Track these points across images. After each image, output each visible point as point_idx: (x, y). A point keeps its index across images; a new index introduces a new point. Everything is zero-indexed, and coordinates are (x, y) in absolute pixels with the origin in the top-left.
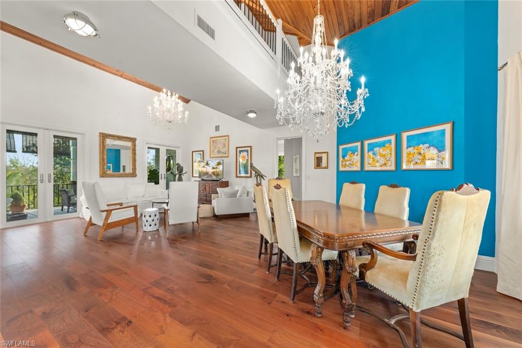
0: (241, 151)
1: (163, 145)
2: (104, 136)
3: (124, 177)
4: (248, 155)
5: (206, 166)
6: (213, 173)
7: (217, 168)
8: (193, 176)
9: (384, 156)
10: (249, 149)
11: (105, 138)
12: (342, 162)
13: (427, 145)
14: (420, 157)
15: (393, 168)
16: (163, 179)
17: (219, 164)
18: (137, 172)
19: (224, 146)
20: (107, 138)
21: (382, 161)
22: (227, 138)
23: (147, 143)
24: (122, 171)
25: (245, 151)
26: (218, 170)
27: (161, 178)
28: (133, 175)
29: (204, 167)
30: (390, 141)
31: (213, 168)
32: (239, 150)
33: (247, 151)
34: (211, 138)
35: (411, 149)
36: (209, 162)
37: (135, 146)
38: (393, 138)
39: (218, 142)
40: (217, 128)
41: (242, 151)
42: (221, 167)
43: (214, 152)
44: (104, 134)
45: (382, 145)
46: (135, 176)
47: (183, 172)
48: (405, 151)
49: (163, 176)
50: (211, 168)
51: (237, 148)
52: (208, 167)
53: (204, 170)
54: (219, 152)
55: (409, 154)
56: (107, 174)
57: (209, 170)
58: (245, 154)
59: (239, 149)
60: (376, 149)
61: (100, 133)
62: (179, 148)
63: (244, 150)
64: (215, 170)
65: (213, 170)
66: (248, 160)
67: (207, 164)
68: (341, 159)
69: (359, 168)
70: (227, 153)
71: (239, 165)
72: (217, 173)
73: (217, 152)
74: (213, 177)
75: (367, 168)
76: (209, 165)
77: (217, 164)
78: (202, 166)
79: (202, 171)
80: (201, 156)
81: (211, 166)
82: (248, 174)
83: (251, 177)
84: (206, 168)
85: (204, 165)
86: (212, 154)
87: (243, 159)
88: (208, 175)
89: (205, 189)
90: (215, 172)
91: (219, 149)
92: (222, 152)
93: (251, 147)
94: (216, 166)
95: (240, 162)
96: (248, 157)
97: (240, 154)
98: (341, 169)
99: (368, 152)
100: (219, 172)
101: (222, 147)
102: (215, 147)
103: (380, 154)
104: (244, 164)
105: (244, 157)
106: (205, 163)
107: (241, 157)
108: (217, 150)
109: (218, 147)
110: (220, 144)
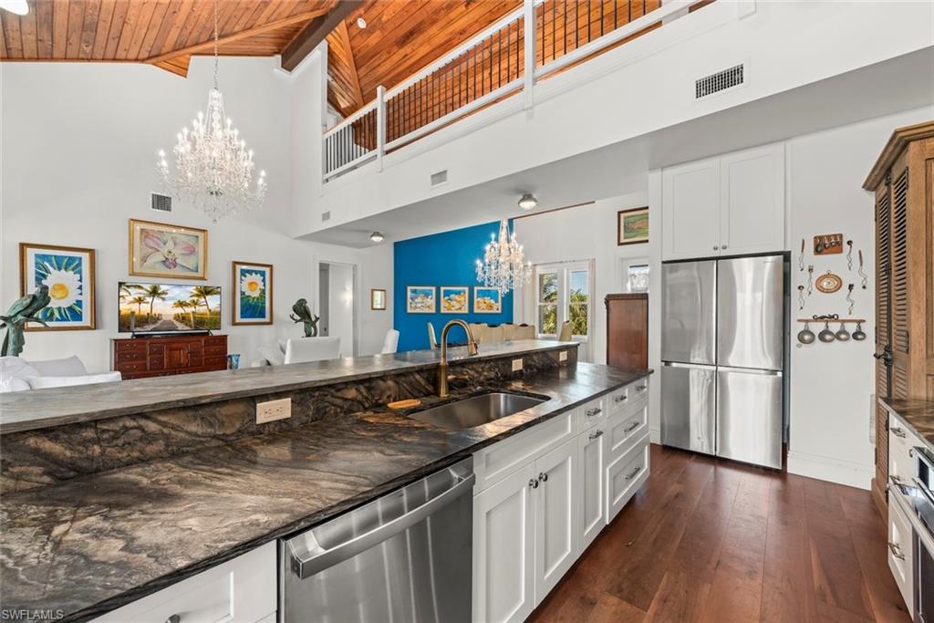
0: (243, 273)
4: (264, 280)
5: (149, 299)
6: (183, 319)
7: (195, 303)
9: (459, 302)
10: (267, 270)
12: (411, 303)
13: (489, 298)
14: (485, 305)
15: (467, 311)
19: (191, 251)
21: (457, 306)
22: (199, 234)
25: (256, 272)
26: (201, 309)
29: (140, 301)
30: (464, 291)
31: (181, 304)
32: (241, 268)
33: (263, 274)
34: (135, 221)
35: (479, 299)
36: (163, 288)
38: (466, 289)
39: (166, 237)
40: (161, 202)
41: (250, 272)
45: (458, 293)
48: (476, 300)
50: (171, 303)
51: (235, 263)
52: (157, 301)
53: (144, 309)
54: (171, 263)
55: (478, 302)
57: (164, 309)
58: (256, 278)
60: (452, 296)
63: (253, 271)
64: (189, 310)
65: (180, 311)
66: (263, 291)
67: (155, 292)
68: (409, 300)
69: (434, 311)
70: (201, 269)
71: (241, 299)
72: (194, 317)
73: (164, 262)
74: (182, 328)
75: (443, 310)
76: (164, 296)
77: (196, 292)
78: (130, 299)
79: (133, 313)
80: (80, 264)
81: (171, 299)
82: (264, 317)
83: (271, 323)
84: (148, 303)
85: (142, 296)
86: (142, 265)
87: (250, 287)
88: (160, 322)
89: (170, 357)
90: (189, 314)
91: (170, 257)
92: (183, 266)
93: (271, 266)
94: (196, 299)
95: (243, 293)
96: (264, 285)
97: (243, 278)
98: (409, 311)
99: (444, 296)
100: (202, 314)
101: (183, 254)
102: (151, 248)
103: (456, 300)
104: (254, 298)
105: (253, 284)
106: (143, 291)
107: (247, 283)
108: (165, 259)
109: (166, 252)
110: (175, 245)
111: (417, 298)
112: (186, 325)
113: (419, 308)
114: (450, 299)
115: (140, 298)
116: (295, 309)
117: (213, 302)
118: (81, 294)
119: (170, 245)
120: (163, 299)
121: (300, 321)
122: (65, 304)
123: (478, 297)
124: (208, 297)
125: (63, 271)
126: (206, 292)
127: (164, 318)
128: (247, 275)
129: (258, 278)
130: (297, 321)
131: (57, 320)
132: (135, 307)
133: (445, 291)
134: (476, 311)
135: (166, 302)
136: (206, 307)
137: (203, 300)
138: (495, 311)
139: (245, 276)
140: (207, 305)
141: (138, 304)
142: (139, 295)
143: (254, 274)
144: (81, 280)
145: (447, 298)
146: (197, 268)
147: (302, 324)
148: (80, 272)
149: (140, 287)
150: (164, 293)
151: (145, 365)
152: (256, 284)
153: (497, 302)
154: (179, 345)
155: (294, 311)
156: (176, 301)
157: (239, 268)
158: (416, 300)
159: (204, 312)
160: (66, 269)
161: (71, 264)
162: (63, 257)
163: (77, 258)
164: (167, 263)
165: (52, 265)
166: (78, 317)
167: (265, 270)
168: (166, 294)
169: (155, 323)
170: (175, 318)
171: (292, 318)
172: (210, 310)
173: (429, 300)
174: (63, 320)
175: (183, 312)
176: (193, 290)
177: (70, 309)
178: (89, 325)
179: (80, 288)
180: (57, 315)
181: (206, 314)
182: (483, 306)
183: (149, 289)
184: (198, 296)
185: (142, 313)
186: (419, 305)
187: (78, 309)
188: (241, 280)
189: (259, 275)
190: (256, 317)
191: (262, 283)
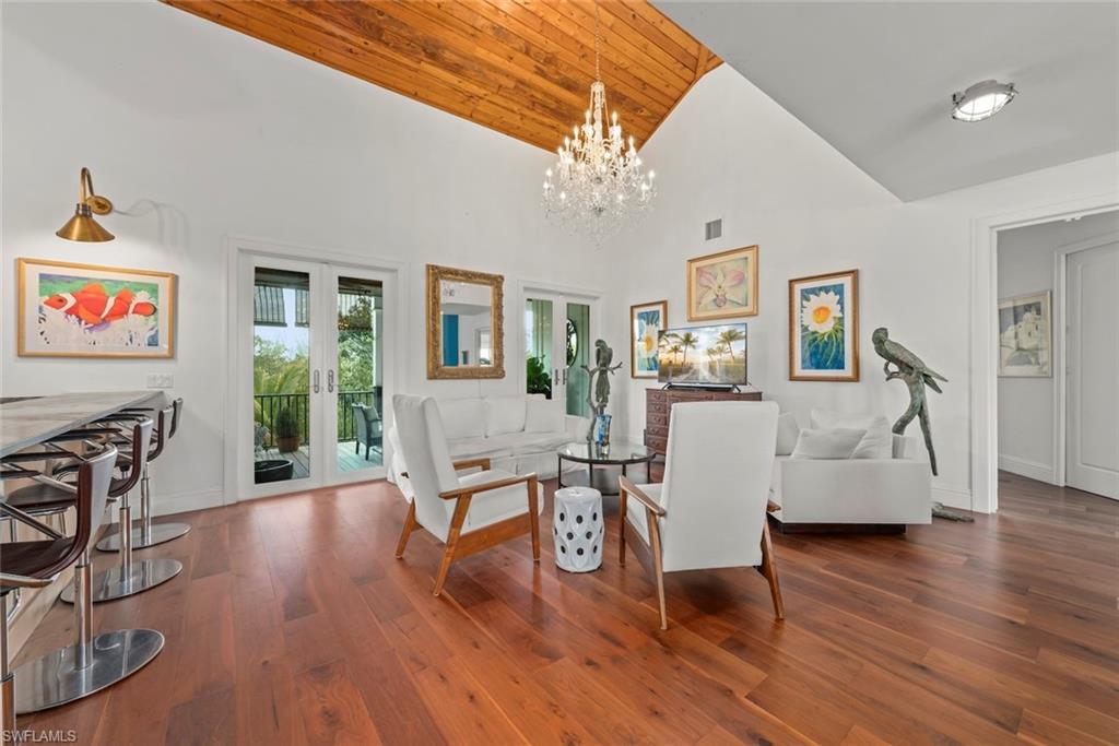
0: (805, 295)
1: (561, 294)
2: (436, 274)
3: (479, 378)
4: (841, 302)
5: (683, 348)
6: (710, 368)
7: (721, 350)
8: (633, 376)
10: (847, 280)
11: (437, 279)
16: (560, 382)
17: (730, 337)
18: (505, 366)
19: (741, 279)
20: (442, 278)
22: (750, 254)
23: (526, 289)
24: (461, 364)
25: (827, 290)
26: (725, 357)
27: (557, 380)
28: (497, 372)
29: (676, 350)
31: (710, 352)
32: (800, 289)
33: (839, 290)
34: (691, 261)
36: (694, 335)
37: (499, 295)
39: (718, 269)
40: (713, 229)
41: (816, 291)
42: (737, 348)
43: (704, 302)
44: (437, 267)
46: (502, 375)
47: (612, 365)
49: (561, 377)
50: (701, 350)
51: (793, 282)
52: (689, 349)
53: (678, 358)
54: (719, 301)
56: (443, 372)
57: (696, 357)
58: (830, 299)
59: (798, 287)
61: (428, 266)
62: (596, 298)
63: (821, 289)
64: (717, 358)
65: (708, 359)
66: (841, 320)
67: (688, 341)
70: (750, 300)
71: (803, 337)
72: (721, 367)
73: (715, 300)
74: (711, 380)
76: (695, 344)
77: (721, 338)
78: (668, 348)
79: (671, 362)
80: (658, 317)
81: (701, 346)
82: (842, 367)
83: (856, 378)
84: (682, 352)
85: (677, 344)
86: (697, 309)
87: (818, 317)
88: (692, 372)
90: (716, 362)
91: (720, 293)
92: (733, 302)
93: (855, 273)
94: (721, 345)
95: (805, 329)
96: (842, 310)
97: (804, 302)
100: (727, 363)
101: (732, 286)
102: (705, 287)
104: (824, 335)
105: (822, 311)
106: (678, 340)
107: (811, 312)
108: (714, 297)
109: (715, 288)
110: (724, 276)
112: (714, 375)
115: (676, 347)
119: (720, 277)
120: (694, 347)
122: (651, 355)
124: (732, 343)
125: (650, 325)
127: (695, 368)
128: (812, 296)
129: (832, 297)
131: (648, 369)
132: (672, 356)
135: (697, 351)
136: (731, 355)
137: (727, 346)
139: (808, 300)
140: (732, 352)
141: (674, 353)
142: (675, 344)
143: (823, 293)
146: (747, 300)
149: (676, 336)
150: (695, 341)
152: (827, 309)
156: (705, 349)
159: (729, 360)
162: (650, 312)
163: (657, 311)
164: (717, 301)
167: (840, 283)
168: (697, 341)
169: (687, 372)
172: (735, 358)
174: (651, 370)
175: (711, 361)
176: (719, 334)
177: (654, 359)
180: (647, 365)
181: (731, 363)
183: (683, 337)
184: (723, 342)
185: (677, 363)
187: (657, 359)
188: (803, 307)
189: (832, 293)
190: (827, 368)
191: (839, 307)
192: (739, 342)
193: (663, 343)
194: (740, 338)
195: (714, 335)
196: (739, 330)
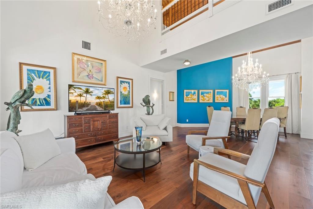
0: (122, 82)
4: (129, 86)
5: (85, 95)
6: (99, 104)
7: (104, 98)
9: (208, 97)
10: (130, 81)
12: (186, 98)
13: (222, 95)
14: (220, 98)
15: (212, 101)
19: (100, 71)
21: (207, 99)
26: (106, 100)
29: (81, 95)
30: (211, 92)
31: (99, 98)
33: (129, 83)
34: (74, 54)
35: (218, 96)
36: (91, 90)
38: (212, 91)
39: (89, 63)
40: (86, 45)
43: (81, 75)
45: (208, 93)
48: (216, 96)
50: (94, 97)
51: (118, 77)
52: (88, 96)
53: (83, 100)
54: (91, 77)
55: (217, 97)
57: (92, 100)
60: (205, 94)
63: (125, 82)
64: (102, 100)
65: (98, 101)
66: (129, 91)
67: (87, 92)
68: (185, 96)
69: (196, 101)
70: (104, 80)
71: (120, 95)
72: (104, 104)
73: (88, 76)
74: (100, 109)
75: (201, 101)
76: (91, 94)
77: (104, 92)
78: (76, 94)
79: (77, 101)
80: (49, 76)
81: (94, 95)
82: (130, 104)
83: (132, 107)
84: (84, 97)
85: (81, 93)
86: (78, 77)
87: (124, 89)
88: (90, 106)
89: (94, 125)
90: (102, 102)
91: (90, 73)
92: (97, 78)
93: (132, 79)
94: (104, 95)
95: (121, 93)
96: (130, 89)
97: (121, 84)
98: (185, 101)
99: (201, 95)
100: (107, 102)
101: (96, 72)
102: (82, 68)
103: (206, 96)
104: (126, 95)
105: (125, 88)
106: (82, 91)
107: (123, 88)
108: (88, 74)
109: (88, 71)
110: (92, 67)
111: (188, 95)
112: (101, 107)
113: (190, 100)
114: (204, 96)
115: (80, 94)
116: (144, 100)
117: (111, 97)
118: (50, 91)
119: (90, 67)
120: (91, 95)
121: (145, 106)
122: (42, 96)
123: (217, 95)
124: (109, 95)
125: (41, 78)
126: (108, 93)
127: (91, 104)
128: (123, 83)
130: (144, 106)
131: (39, 105)
132: (78, 99)
133: (201, 92)
134: (216, 101)
135: (92, 97)
136: (108, 99)
137: (107, 96)
138: (225, 101)
139: (122, 84)
140: (109, 98)
141: (79, 97)
142: (80, 93)
143: (125, 83)
144: (50, 84)
145: (202, 95)
146: (102, 79)
147: (146, 107)
148: (49, 80)
149: (80, 89)
151: (82, 129)
152: (126, 88)
153: (226, 97)
154: (98, 119)
155: (143, 101)
156: (97, 97)
157: (120, 80)
158: (188, 97)
159: (108, 101)
160: (42, 78)
161: (44, 75)
162: (41, 71)
163: (48, 72)
164: (89, 76)
165: (36, 75)
166: (48, 103)
167: (129, 81)
168: (92, 92)
169: (87, 106)
170: (96, 104)
171: (142, 104)
172: (110, 101)
173: (194, 96)
174: (41, 105)
175: (99, 101)
176: (103, 91)
177: (45, 99)
178: (54, 108)
179: (50, 88)
180: (38, 103)
181: (108, 102)
182: (220, 99)
183: (85, 90)
184: (105, 94)
185: (81, 102)
186: (189, 99)
187: (48, 99)
188: (120, 86)
189: (127, 84)
190: (126, 104)
191: (129, 88)
192: (112, 95)
193: (72, 91)
194: (113, 93)
195: (101, 91)
196: (112, 90)
